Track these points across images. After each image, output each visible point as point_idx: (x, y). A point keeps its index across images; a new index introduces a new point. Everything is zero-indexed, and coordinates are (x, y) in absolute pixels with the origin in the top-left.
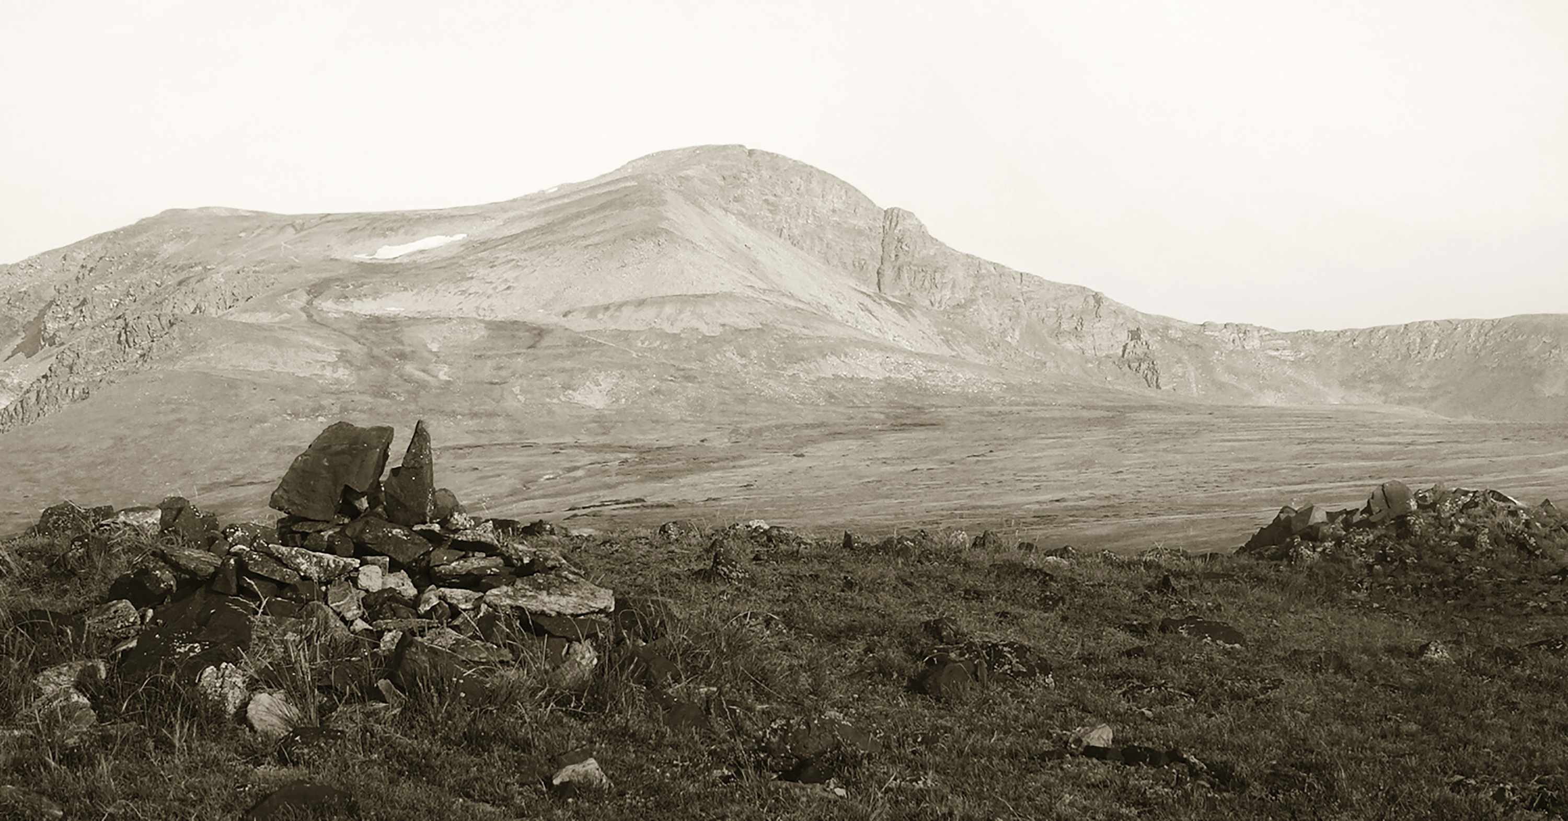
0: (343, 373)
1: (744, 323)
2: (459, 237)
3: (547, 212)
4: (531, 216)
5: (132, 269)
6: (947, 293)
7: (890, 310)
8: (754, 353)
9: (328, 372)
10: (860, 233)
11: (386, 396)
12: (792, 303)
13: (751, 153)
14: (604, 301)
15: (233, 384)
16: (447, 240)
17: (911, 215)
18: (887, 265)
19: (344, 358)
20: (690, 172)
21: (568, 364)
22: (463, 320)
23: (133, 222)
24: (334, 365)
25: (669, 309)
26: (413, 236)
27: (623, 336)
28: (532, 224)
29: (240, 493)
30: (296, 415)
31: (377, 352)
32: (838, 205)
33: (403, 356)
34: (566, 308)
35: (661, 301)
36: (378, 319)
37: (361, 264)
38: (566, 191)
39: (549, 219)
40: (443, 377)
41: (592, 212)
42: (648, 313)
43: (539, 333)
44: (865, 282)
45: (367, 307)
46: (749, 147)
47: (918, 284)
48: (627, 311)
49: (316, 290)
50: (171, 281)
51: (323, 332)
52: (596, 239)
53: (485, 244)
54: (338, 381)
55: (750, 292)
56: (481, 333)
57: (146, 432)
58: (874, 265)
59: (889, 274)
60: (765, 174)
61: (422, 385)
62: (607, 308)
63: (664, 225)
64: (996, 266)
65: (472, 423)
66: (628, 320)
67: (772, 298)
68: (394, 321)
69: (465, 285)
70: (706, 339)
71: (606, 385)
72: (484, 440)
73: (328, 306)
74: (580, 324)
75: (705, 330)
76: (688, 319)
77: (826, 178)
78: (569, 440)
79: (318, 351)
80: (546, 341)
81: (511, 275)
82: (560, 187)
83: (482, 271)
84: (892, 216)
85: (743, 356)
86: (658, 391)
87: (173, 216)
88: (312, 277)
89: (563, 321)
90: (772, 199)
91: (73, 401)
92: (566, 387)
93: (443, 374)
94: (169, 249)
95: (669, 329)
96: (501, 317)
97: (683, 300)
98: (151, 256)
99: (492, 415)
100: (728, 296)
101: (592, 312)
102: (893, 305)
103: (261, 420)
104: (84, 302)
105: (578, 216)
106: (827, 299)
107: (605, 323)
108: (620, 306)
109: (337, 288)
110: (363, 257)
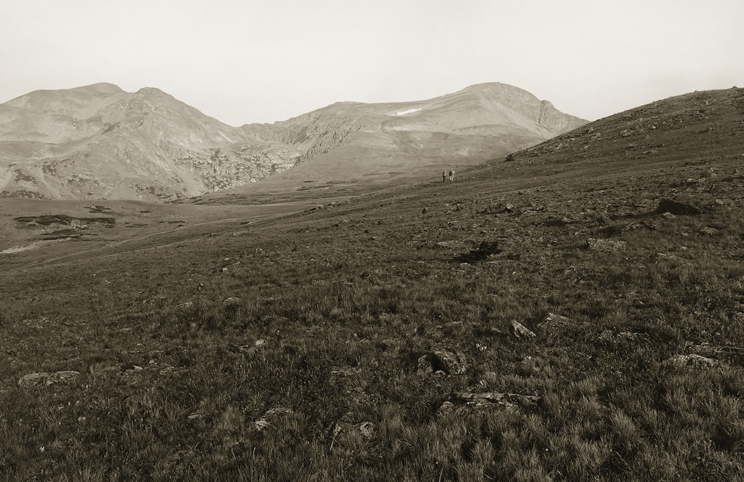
0: (394, 146)
1: (505, 133)
2: (420, 109)
3: (445, 102)
4: (440, 103)
5: (330, 118)
6: (560, 125)
7: (545, 130)
8: (508, 141)
9: (391, 146)
10: (534, 108)
11: (407, 152)
12: (518, 127)
13: (502, 84)
14: (465, 127)
15: (366, 149)
16: (417, 110)
17: (549, 102)
18: (542, 117)
19: (395, 142)
20: (485, 90)
21: (456, 144)
22: (425, 132)
23: (327, 106)
24: (392, 144)
25: (483, 129)
26: (407, 109)
27: (471, 136)
28: (441, 106)
29: (374, 176)
30: (384, 157)
31: (403, 140)
32: (527, 100)
33: (410, 141)
34: (453, 129)
35: (481, 127)
36: (401, 132)
37: (393, 117)
38: (448, 96)
39: (446, 104)
40: (422, 147)
41: (459, 102)
42: (477, 130)
43: (447, 136)
44: (536, 121)
45: (398, 128)
46: (502, 83)
47: (551, 122)
48: (471, 129)
49: (384, 124)
50: (341, 122)
51: (387, 135)
52: (461, 109)
53: (428, 111)
54: (394, 148)
55: (506, 124)
56: (430, 135)
57: (346, 161)
58: (538, 117)
59: (542, 120)
60: (506, 90)
61: (417, 150)
62: (465, 129)
63: (480, 105)
64: (574, 117)
65: (432, 160)
66: (472, 132)
67: (513, 126)
68: (406, 132)
69: (424, 122)
70: (494, 137)
71: (467, 150)
72: (436, 164)
73: (387, 128)
74: (458, 133)
75: (494, 135)
76: (488, 132)
77: (524, 91)
78: (460, 164)
79: (387, 140)
80: (449, 138)
81: (437, 119)
82: (446, 95)
83: (428, 119)
84: (543, 102)
85: (505, 142)
86: (482, 151)
87: (338, 104)
88: (382, 120)
89: (453, 132)
90: (508, 98)
91: (321, 153)
92: (456, 150)
93: (422, 146)
94: (339, 113)
95: (483, 134)
96: (435, 131)
97: (486, 126)
98: (335, 115)
99: (436, 157)
100: (500, 125)
101: (461, 130)
102: (546, 128)
103: (375, 158)
104: (317, 127)
105: (455, 103)
106: (527, 127)
107: (464, 133)
108: (469, 128)
109: (389, 124)
110: (394, 115)
